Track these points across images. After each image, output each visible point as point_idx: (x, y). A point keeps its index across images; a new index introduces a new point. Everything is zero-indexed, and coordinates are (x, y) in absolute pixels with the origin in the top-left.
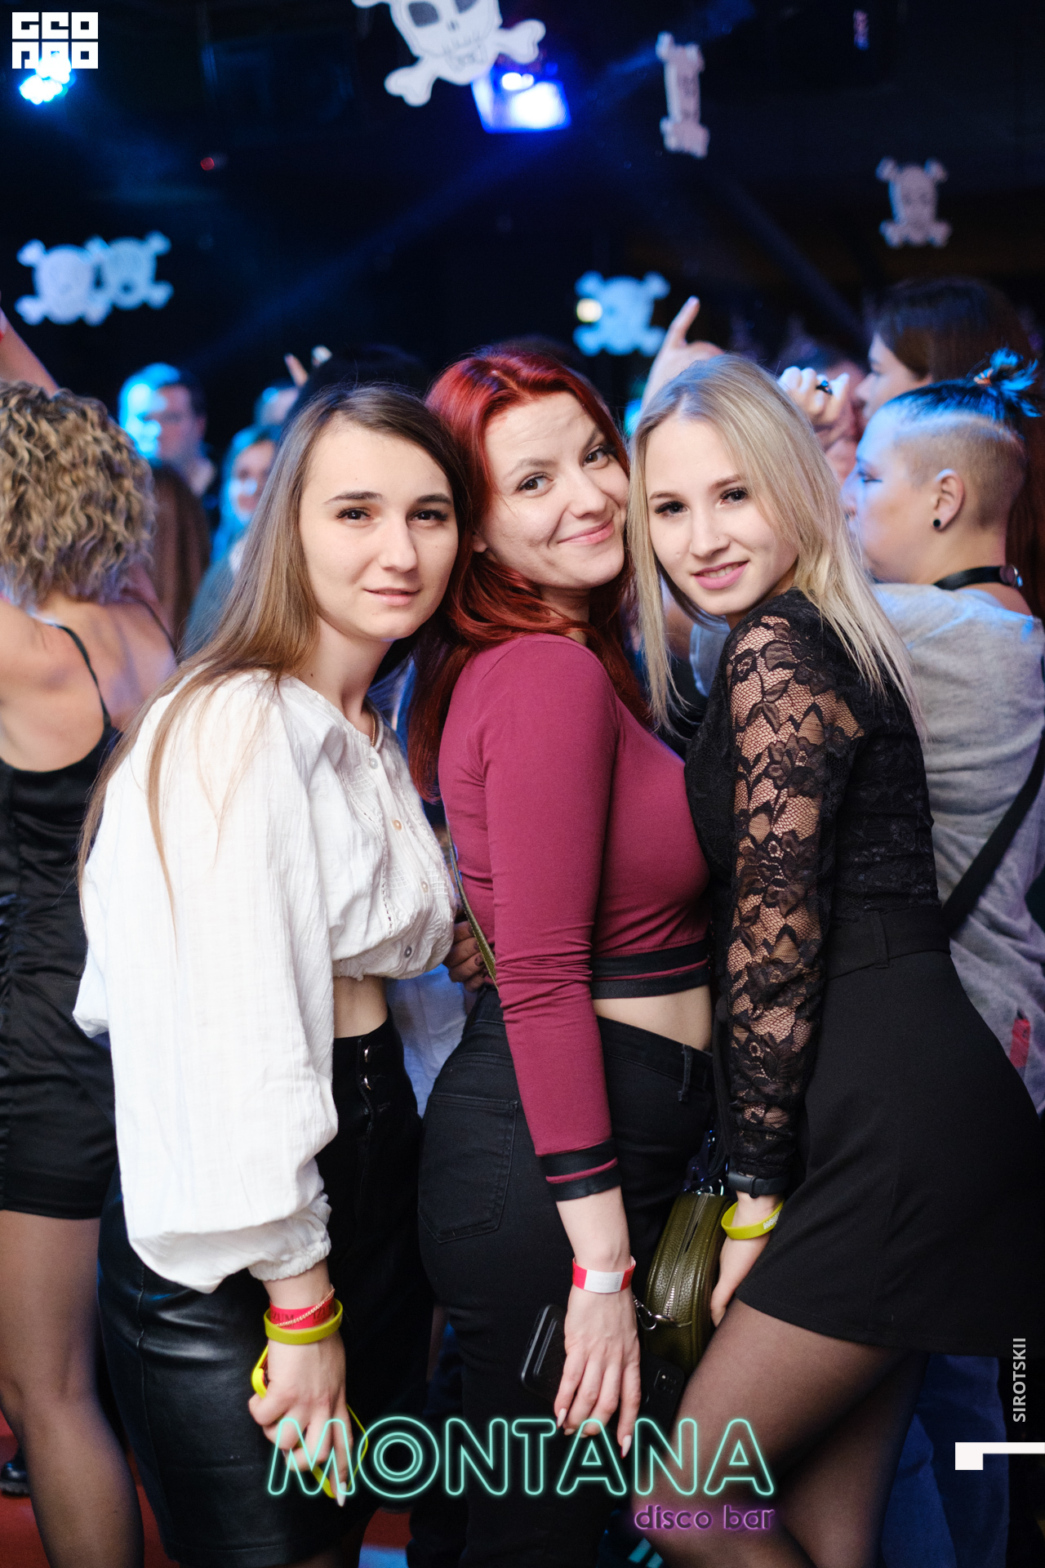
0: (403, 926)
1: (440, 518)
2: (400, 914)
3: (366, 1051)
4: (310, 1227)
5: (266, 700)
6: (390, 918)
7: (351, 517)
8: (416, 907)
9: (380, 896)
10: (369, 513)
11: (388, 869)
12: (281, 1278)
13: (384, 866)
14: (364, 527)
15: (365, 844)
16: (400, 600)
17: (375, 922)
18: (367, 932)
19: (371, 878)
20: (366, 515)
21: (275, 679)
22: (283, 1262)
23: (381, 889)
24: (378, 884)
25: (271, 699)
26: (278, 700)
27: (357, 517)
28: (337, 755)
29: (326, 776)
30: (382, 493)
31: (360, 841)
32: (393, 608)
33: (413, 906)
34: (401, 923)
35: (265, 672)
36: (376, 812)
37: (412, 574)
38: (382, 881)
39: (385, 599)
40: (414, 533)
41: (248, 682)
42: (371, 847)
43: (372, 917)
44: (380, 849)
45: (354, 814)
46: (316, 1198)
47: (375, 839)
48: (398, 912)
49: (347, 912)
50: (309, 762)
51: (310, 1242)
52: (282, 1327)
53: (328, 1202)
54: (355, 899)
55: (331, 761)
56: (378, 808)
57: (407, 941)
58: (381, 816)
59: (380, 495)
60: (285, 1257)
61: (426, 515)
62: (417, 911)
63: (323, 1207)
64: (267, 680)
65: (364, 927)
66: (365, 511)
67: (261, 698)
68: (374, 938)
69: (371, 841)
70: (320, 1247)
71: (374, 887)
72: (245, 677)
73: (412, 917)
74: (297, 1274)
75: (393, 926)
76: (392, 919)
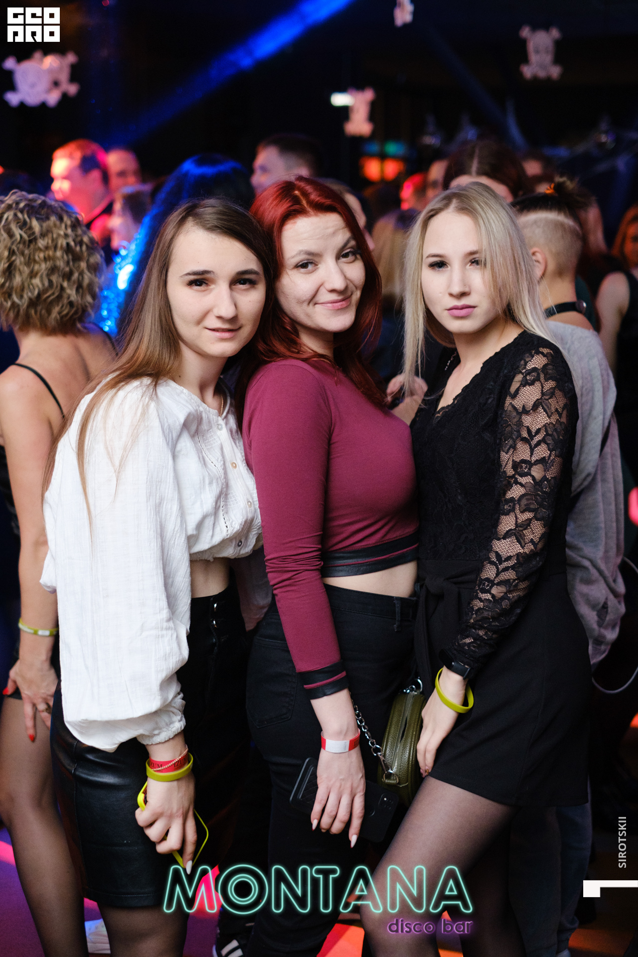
0: (235, 530)
1: (252, 283)
2: (234, 523)
3: (215, 605)
4: (171, 714)
5: (147, 399)
6: (227, 527)
7: (197, 285)
8: (243, 518)
9: (221, 513)
10: (207, 282)
11: (226, 495)
12: (154, 743)
13: (223, 495)
14: (204, 291)
15: (211, 483)
16: (226, 335)
17: (217, 529)
18: (212, 536)
19: (214, 504)
20: (205, 283)
21: (154, 384)
22: (155, 735)
23: (221, 508)
24: (219, 506)
25: (151, 398)
26: (155, 398)
27: (200, 285)
28: (193, 428)
29: (186, 443)
30: (214, 271)
31: (207, 482)
32: (223, 340)
33: (242, 517)
34: (234, 529)
35: (148, 379)
36: (219, 460)
37: (234, 320)
38: (222, 504)
39: (218, 334)
40: (235, 294)
41: (137, 387)
42: (214, 484)
43: (216, 526)
44: (220, 485)
45: (205, 464)
46: (175, 697)
47: (217, 479)
48: (232, 522)
49: (200, 526)
50: (175, 435)
51: (172, 723)
52: (155, 771)
53: (183, 699)
54: (204, 518)
55: (189, 432)
56: (220, 458)
57: (239, 538)
58: (222, 462)
59: (212, 271)
60: (156, 732)
61: (243, 281)
62: (244, 520)
63: (179, 701)
64: (150, 384)
65: (210, 533)
66: (204, 281)
67: (144, 397)
68: (217, 539)
69: (214, 481)
70: (178, 724)
71: (216, 509)
72: (136, 383)
73: (241, 524)
74: (163, 741)
75: (229, 531)
76: (228, 527)
